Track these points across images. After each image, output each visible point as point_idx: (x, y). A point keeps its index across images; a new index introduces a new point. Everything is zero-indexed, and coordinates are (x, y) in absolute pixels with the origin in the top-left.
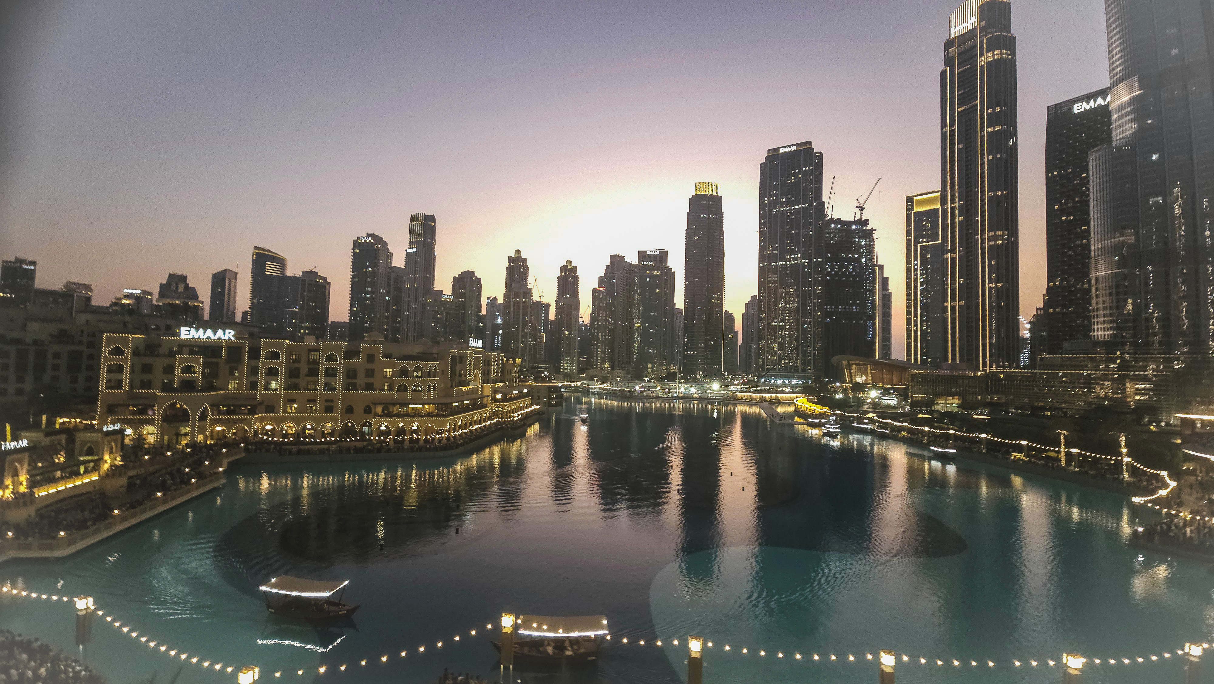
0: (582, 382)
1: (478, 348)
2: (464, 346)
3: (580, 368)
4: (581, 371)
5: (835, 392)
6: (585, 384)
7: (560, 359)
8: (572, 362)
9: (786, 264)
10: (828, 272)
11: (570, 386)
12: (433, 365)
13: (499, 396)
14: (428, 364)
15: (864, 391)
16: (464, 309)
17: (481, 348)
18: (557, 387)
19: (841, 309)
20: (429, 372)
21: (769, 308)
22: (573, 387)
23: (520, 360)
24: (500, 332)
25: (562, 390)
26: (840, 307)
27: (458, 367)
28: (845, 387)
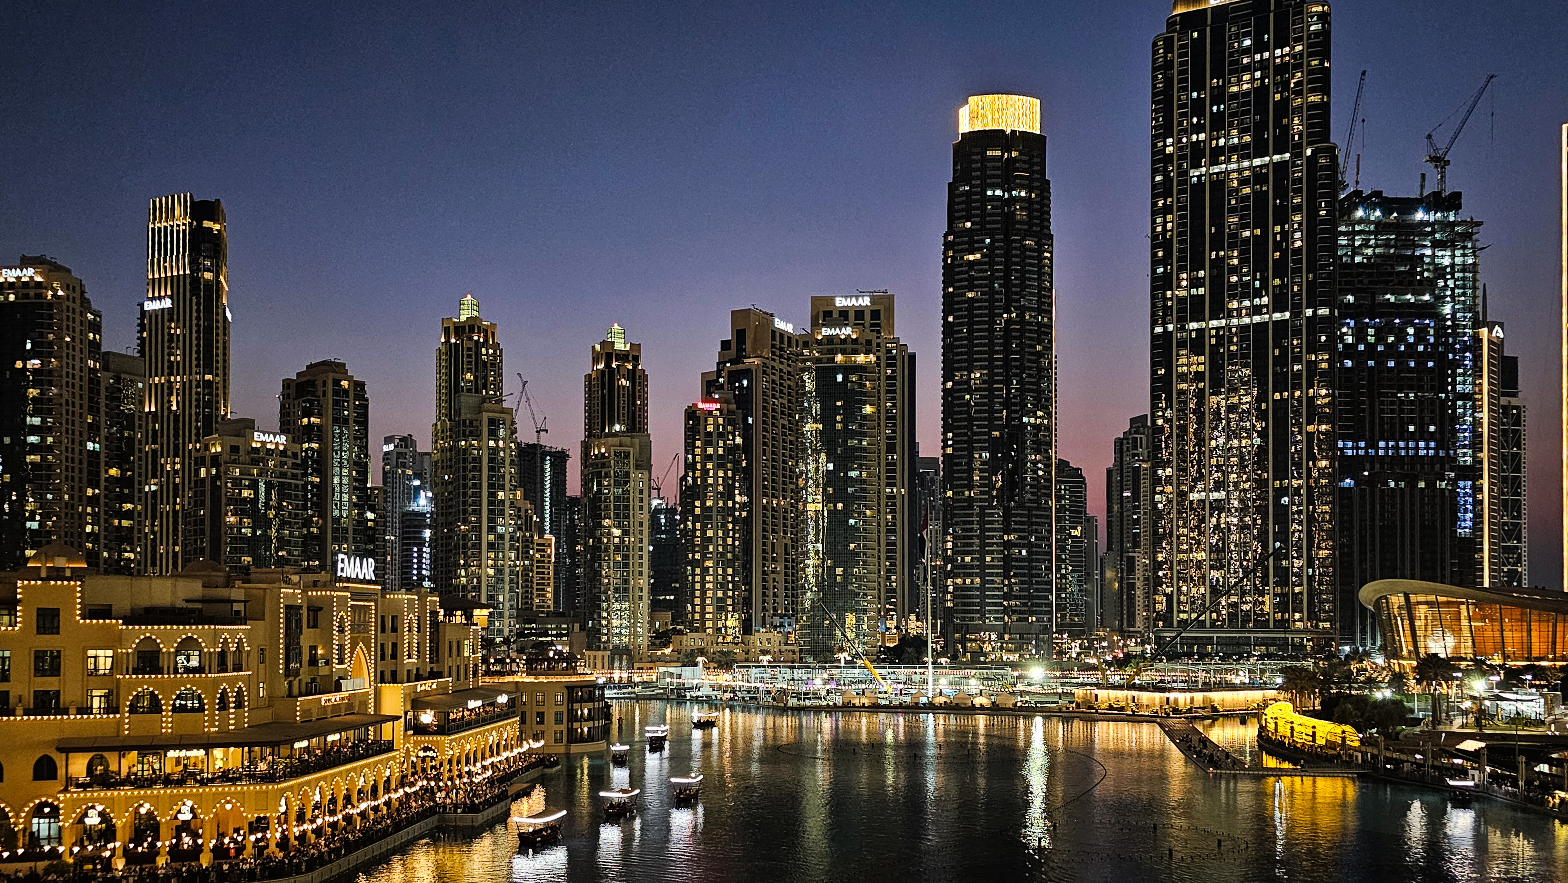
0: (662, 669)
1: (362, 581)
2: (324, 576)
3: (656, 632)
4: (661, 638)
5: (1371, 682)
6: (671, 675)
7: (599, 607)
8: (634, 613)
9: (1229, 327)
10: (1346, 346)
11: (631, 684)
12: (233, 634)
13: (427, 717)
14: (216, 633)
15: (1449, 679)
16: (318, 472)
17: (370, 582)
18: (593, 686)
19: (1387, 448)
20: (222, 655)
21: (1182, 453)
22: (636, 684)
23: (485, 612)
24: (427, 533)
25: (608, 693)
26: (1382, 444)
27: (307, 638)
28: (1397, 669)
